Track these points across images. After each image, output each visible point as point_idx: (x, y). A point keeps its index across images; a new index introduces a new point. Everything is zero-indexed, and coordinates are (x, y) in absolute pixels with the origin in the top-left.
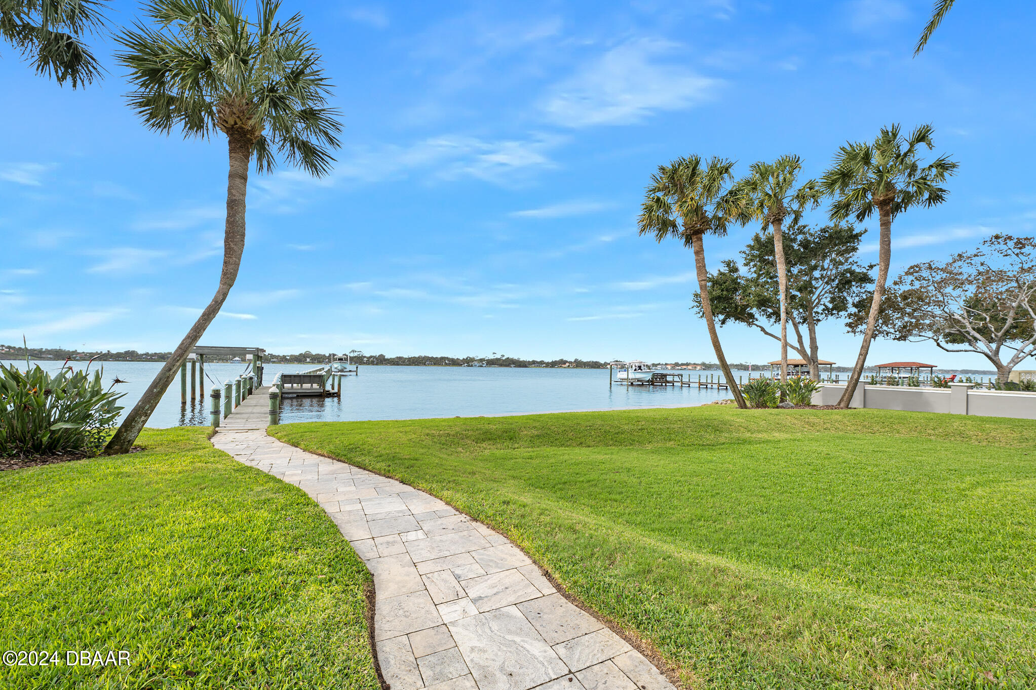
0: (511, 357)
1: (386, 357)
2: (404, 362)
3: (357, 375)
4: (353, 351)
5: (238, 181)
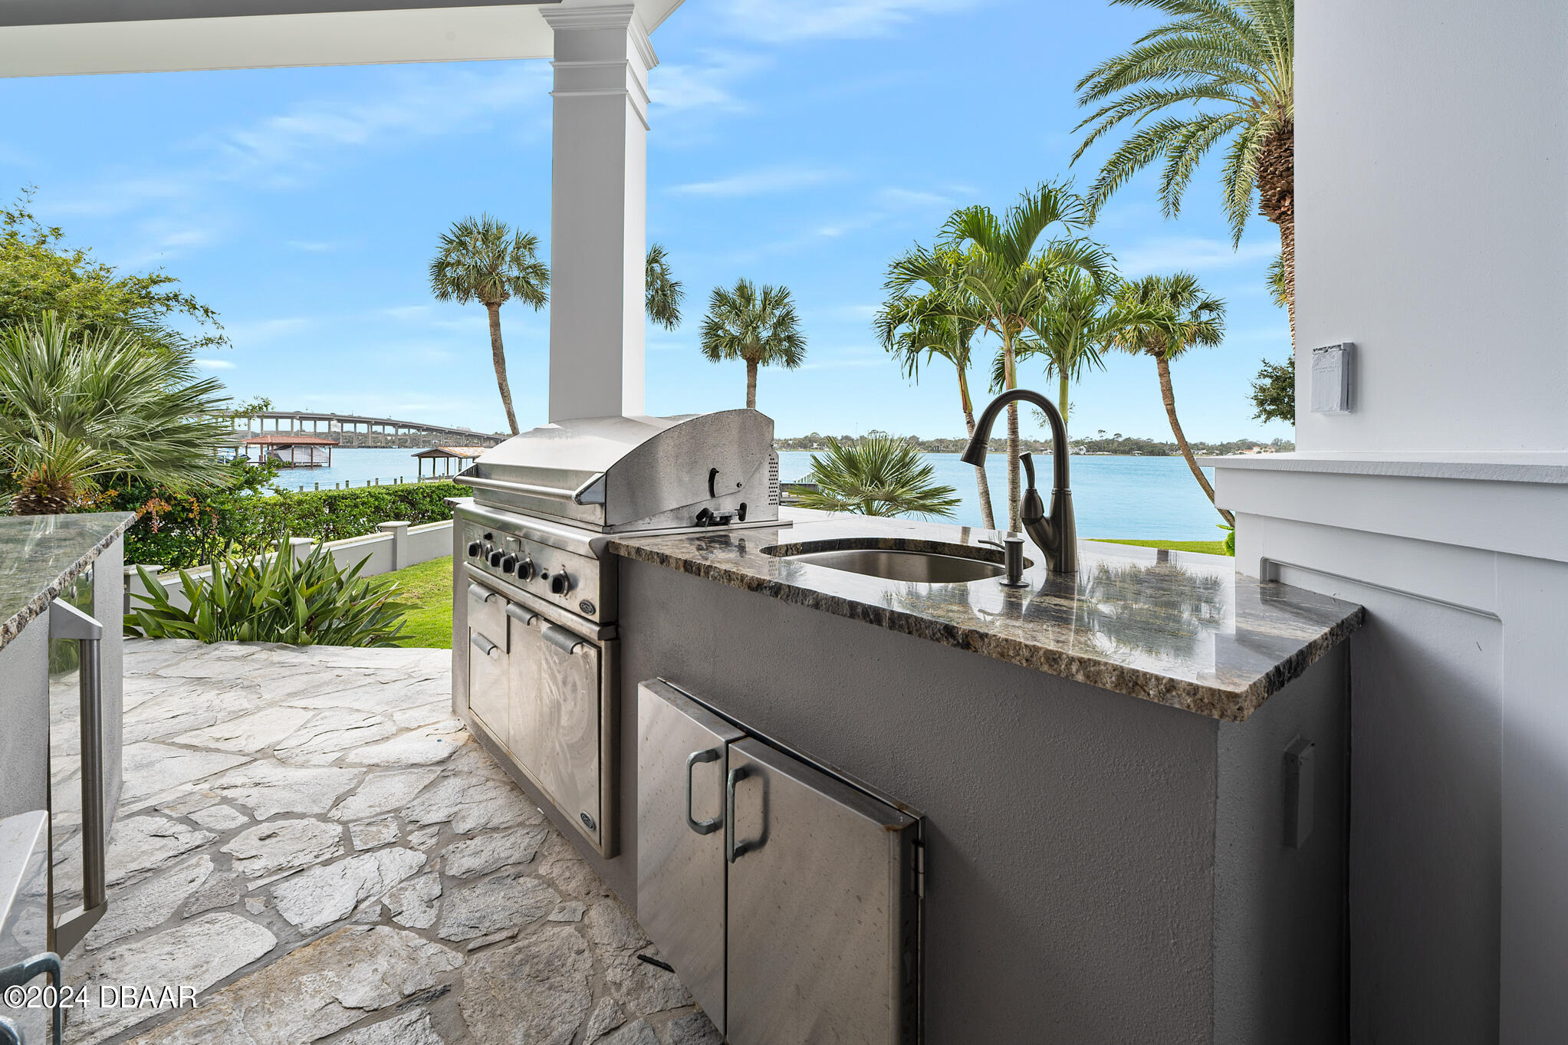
0: (1134, 436)
1: (920, 440)
4: (874, 431)
5: (752, 389)
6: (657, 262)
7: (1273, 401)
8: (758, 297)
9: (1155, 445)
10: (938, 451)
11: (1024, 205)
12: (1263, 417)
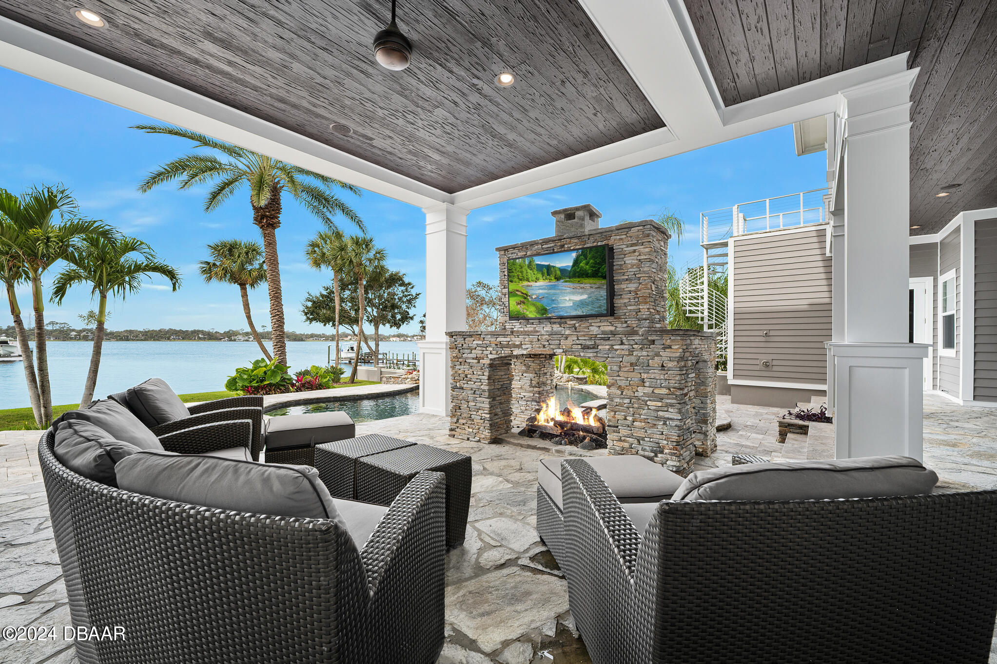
2: (137, 336)
12: (308, 321)
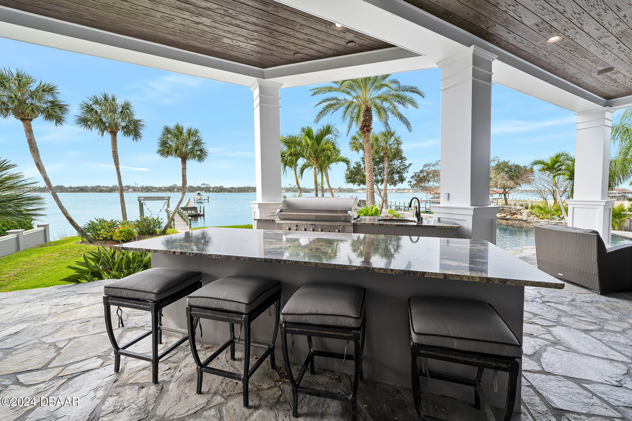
3: (208, 202)
6: (128, 109)
7: (350, 178)
8: (185, 131)
9: (306, 189)
10: (232, 192)
11: (322, 129)
12: (347, 182)
